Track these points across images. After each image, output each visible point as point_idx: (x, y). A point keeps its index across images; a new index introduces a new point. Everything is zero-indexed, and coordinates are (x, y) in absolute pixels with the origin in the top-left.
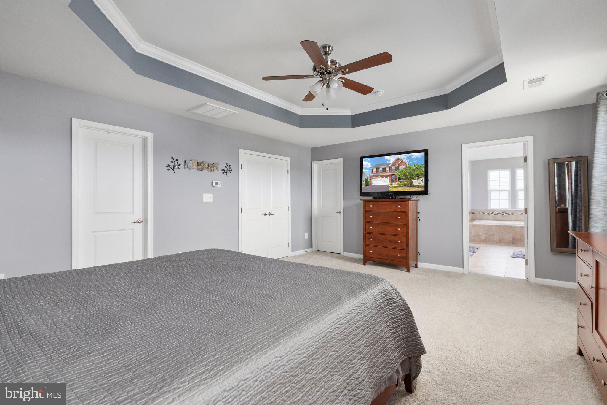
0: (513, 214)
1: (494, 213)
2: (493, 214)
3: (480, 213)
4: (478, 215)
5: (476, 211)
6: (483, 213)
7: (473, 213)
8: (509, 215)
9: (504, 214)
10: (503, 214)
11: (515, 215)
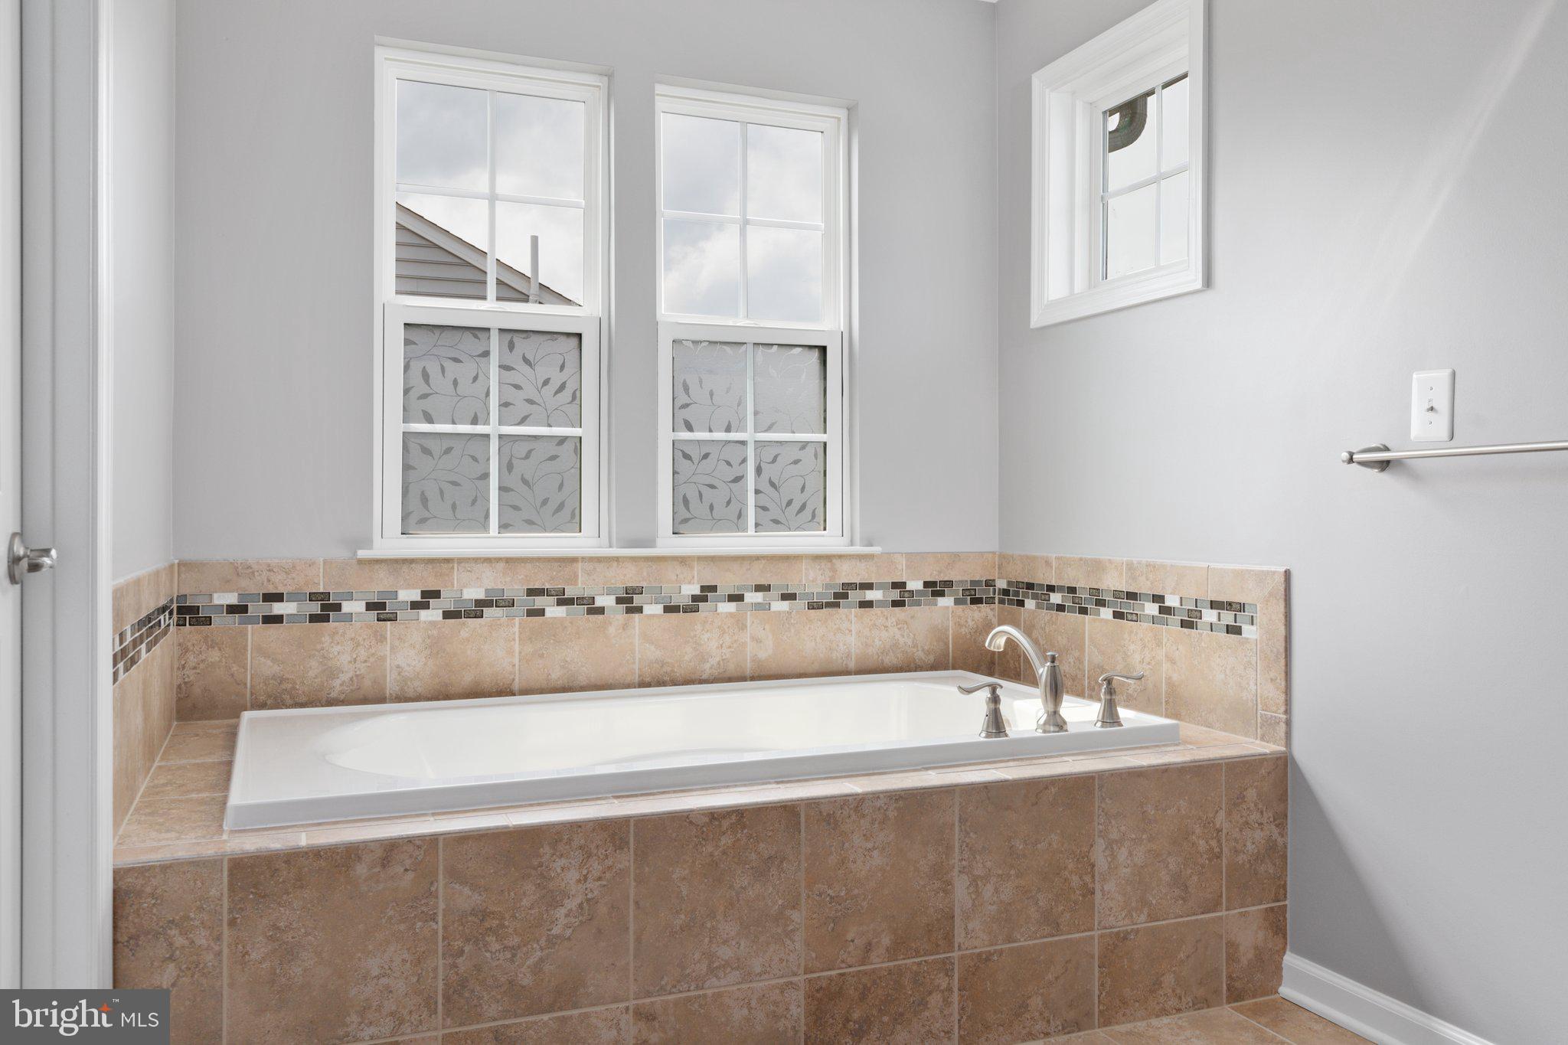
0: (628, 601)
1: (446, 602)
2: (432, 615)
3: (278, 608)
4: (255, 633)
5: (226, 585)
6: (315, 608)
7: (188, 613)
8: (601, 611)
9: (554, 612)
10: (539, 602)
11: (653, 609)
